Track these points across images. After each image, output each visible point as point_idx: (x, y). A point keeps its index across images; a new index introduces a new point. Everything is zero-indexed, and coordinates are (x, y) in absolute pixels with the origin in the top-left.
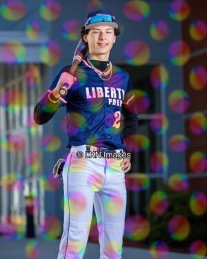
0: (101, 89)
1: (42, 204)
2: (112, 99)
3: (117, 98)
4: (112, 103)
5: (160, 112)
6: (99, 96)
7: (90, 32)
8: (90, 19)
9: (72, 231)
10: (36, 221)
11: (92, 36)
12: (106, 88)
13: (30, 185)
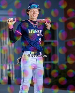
0: (34, 30)
1: (14, 72)
2: (38, 34)
3: (40, 33)
4: (38, 35)
5: (56, 39)
6: (33, 33)
7: (30, 11)
8: (30, 6)
9: (25, 83)
10: (11, 79)
11: (31, 12)
12: (36, 30)
13: (9, 66)
